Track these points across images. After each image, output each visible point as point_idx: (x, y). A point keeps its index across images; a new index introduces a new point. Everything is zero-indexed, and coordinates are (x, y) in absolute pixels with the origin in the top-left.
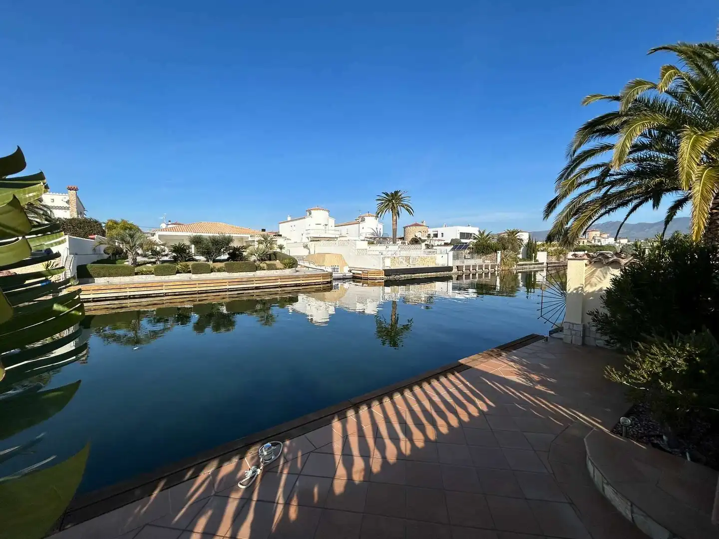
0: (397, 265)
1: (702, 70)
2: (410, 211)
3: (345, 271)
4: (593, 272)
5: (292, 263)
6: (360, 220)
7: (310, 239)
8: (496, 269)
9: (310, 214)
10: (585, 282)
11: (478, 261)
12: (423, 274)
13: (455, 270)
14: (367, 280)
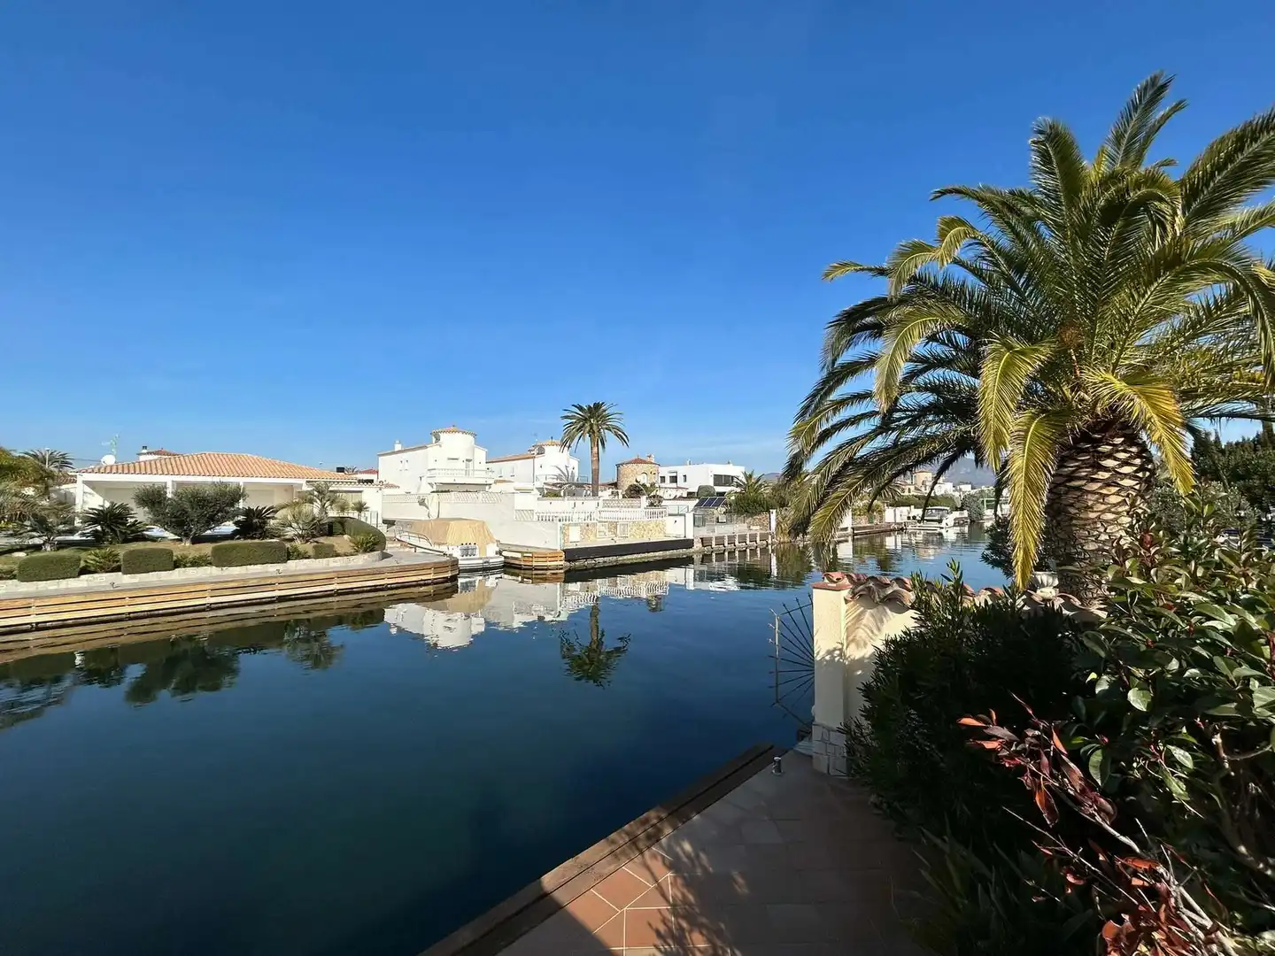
0: (592, 538)
1: (1017, 234)
2: (622, 437)
3: (490, 554)
4: (859, 617)
5: (372, 542)
6: (535, 452)
7: (435, 486)
8: (770, 542)
9: (438, 439)
10: (847, 637)
11: (739, 528)
12: (639, 556)
13: (698, 546)
14: (531, 569)
